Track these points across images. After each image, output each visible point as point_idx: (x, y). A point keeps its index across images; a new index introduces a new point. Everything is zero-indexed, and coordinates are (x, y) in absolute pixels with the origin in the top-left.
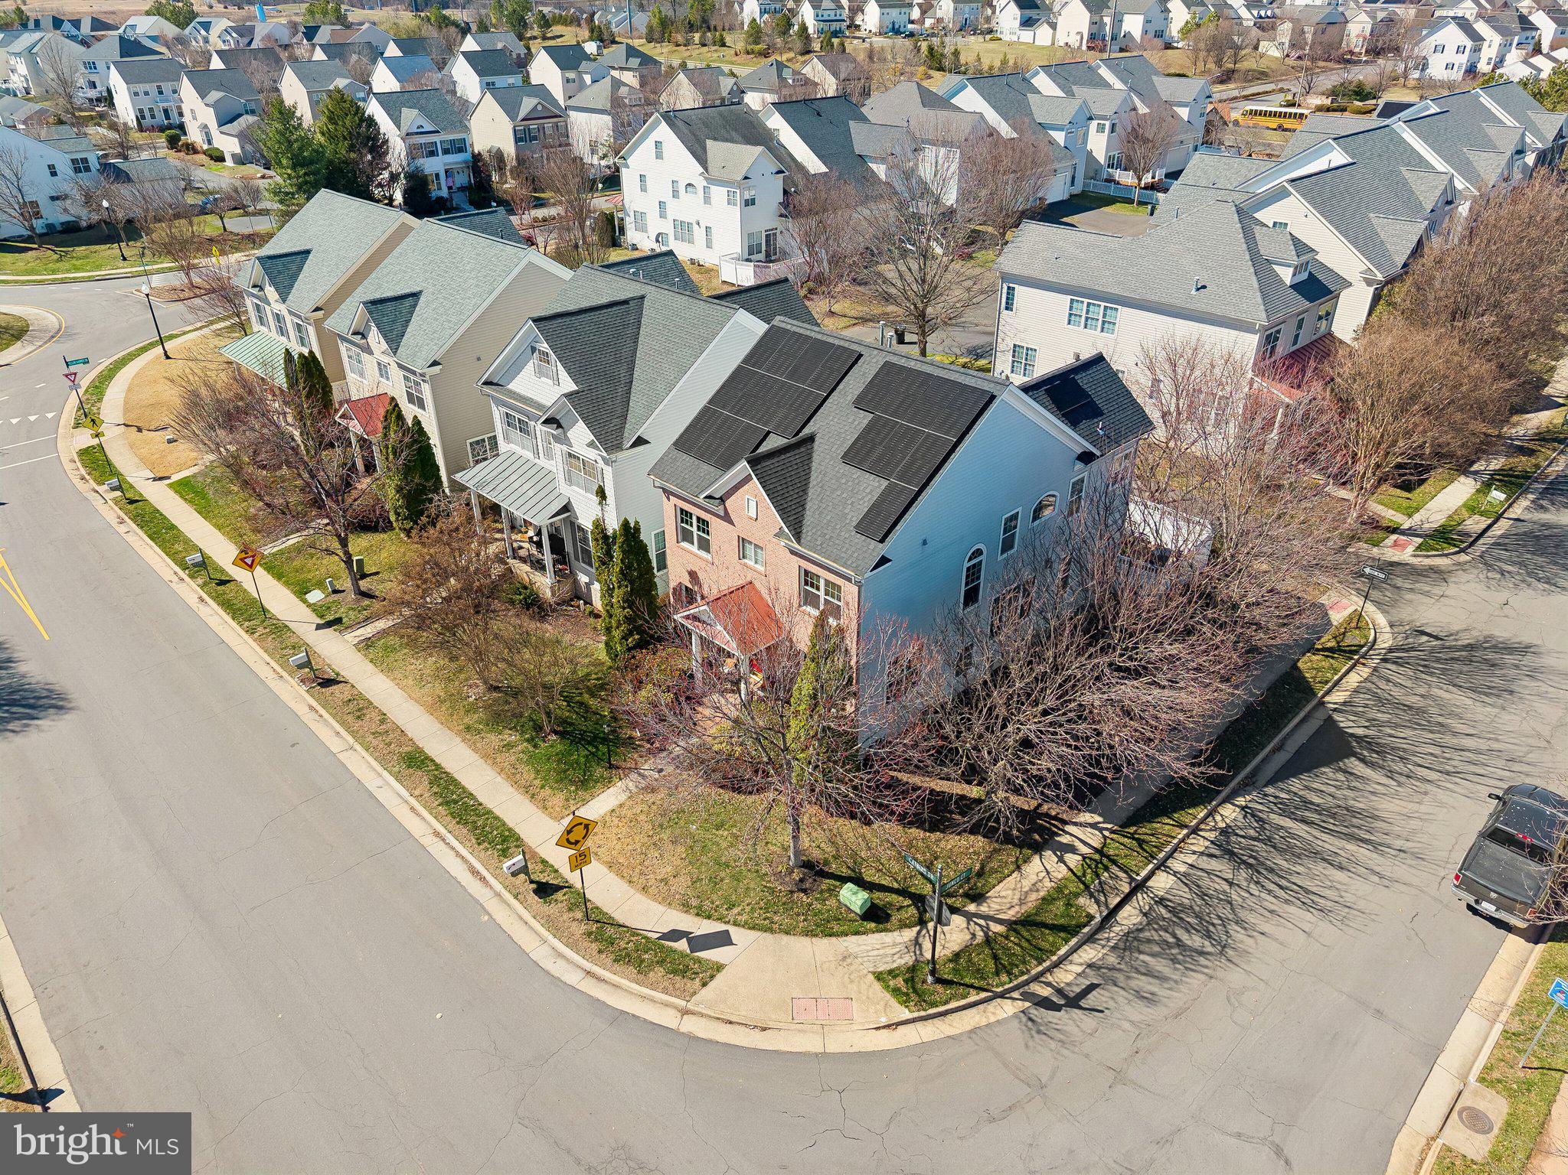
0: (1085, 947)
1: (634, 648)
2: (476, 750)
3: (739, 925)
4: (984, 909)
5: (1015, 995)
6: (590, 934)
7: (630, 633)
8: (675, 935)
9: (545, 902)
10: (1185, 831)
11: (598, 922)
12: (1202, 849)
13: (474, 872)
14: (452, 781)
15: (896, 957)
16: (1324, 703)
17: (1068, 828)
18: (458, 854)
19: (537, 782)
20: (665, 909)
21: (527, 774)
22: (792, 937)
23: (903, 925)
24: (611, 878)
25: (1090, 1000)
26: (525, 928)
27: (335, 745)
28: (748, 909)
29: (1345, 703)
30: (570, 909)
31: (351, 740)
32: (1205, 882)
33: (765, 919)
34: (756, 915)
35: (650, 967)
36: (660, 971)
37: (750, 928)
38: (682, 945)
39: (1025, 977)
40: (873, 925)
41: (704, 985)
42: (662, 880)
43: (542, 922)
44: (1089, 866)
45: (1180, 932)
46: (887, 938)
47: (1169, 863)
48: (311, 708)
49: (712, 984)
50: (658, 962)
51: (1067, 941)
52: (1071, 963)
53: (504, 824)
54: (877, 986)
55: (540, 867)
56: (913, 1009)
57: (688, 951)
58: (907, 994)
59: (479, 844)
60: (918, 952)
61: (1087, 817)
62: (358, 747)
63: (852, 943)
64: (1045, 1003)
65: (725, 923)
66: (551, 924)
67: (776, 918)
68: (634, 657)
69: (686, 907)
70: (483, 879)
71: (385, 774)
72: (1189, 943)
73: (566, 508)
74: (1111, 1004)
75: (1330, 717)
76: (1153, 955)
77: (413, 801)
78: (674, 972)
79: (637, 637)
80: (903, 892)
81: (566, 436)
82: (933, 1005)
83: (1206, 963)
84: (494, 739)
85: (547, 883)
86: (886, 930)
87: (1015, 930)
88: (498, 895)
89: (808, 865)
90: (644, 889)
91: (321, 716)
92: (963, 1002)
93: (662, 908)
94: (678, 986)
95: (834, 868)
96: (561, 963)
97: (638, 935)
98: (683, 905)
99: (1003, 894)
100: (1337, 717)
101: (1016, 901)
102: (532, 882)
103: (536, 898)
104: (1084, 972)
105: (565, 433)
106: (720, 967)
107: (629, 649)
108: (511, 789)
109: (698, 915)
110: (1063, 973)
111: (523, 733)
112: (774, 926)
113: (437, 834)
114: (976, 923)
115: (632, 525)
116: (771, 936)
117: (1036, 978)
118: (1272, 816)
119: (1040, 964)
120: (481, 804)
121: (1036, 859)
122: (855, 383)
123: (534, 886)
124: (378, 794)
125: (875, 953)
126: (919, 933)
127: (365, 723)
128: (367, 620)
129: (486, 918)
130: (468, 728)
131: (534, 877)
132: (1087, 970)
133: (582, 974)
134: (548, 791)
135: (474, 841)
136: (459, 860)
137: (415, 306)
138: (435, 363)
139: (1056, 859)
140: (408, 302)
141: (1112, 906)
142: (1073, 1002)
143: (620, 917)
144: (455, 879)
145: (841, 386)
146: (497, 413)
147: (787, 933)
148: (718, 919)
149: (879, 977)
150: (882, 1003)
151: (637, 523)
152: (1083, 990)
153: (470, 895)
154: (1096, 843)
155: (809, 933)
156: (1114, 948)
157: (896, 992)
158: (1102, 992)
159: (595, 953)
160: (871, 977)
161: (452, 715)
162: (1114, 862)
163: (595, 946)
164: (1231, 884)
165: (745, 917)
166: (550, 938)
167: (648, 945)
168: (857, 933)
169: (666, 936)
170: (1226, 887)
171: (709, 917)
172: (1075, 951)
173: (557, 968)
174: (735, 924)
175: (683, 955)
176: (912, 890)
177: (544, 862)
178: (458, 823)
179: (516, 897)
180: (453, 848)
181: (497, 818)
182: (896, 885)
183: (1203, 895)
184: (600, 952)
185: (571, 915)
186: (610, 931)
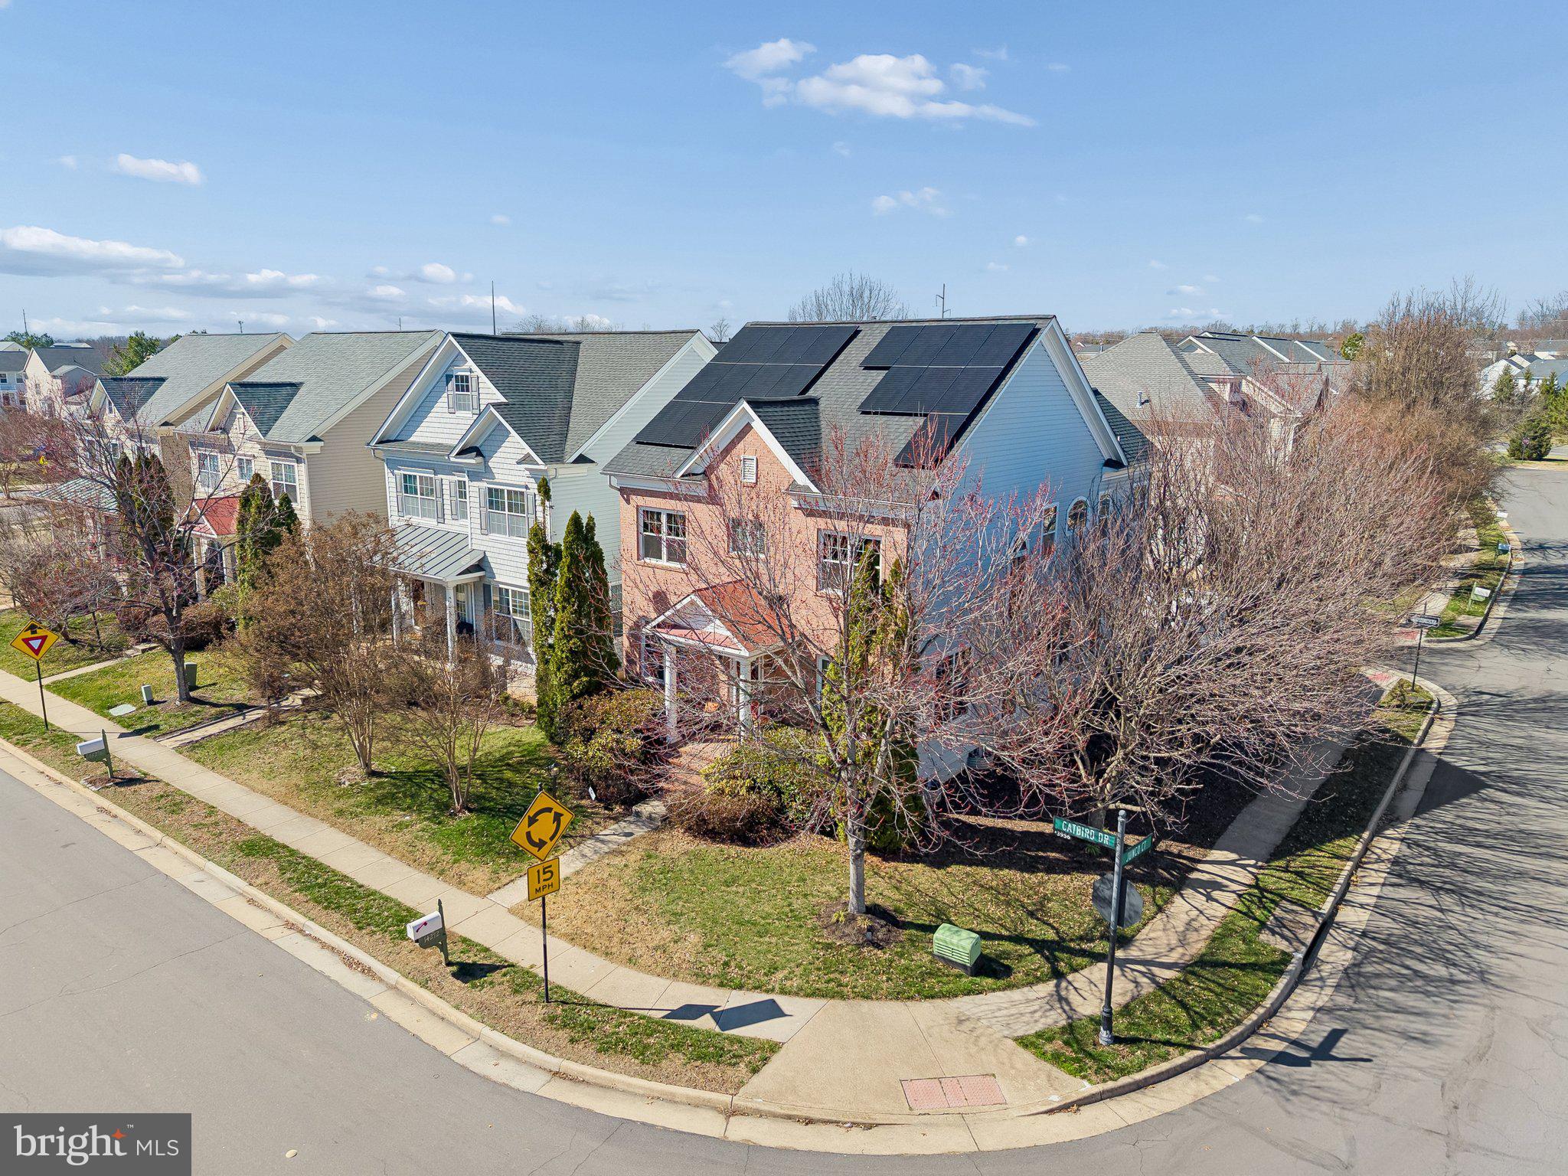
0: (1297, 991)
1: (581, 695)
2: (353, 833)
3: (789, 993)
4: (1134, 952)
5: (1232, 1053)
6: (552, 1020)
7: (576, 675)
8: (692, 1011)
9: (474, 986)
10: (1349, 865)
11: (564, 1003)
12: (1382, 881)
13: (351, 963)
14: (313, 865)
15: (1037, 1015)
16: (1423, 750)
17: (1200, 866)
18: (324, 946)
19: (449, 857)
20: (668, 982)
21: (432, 850)
22: (876, 1003)
23: (1034, 980)
24: (576, 953)
25: (1342, 1048)
26: (440, 1025)
27: (132, 843)
28: (799, 971)
29: (1446, 747)
30: (516, 992)
31: (158, 835)
32: (1407, 911)
33: (828, 982)
34: (813, 977)
35: (661, 1055)
36: (678, 1059)
37: (807, 996)
38: (706, 1023)
39: (1239, 1029)
40: (990, 981)
41: (755, 1071)
42: (656, 948)
43: (471, 1011)
44: (1252, 902)
45: (1409, 962)
46: (1016, 995)
47: (1348, 897)
48: (101, 810)
49: (767, 1070)
50: (672, 1046)
51: (1273, 984)
52: (1289, 1009)
53: (399, 904)
54: (1026, 1056)
55: (461, 946)
56: (1094, 1078)
57: (718, 1030)
58: (1079, 1060)
59: (360, 929)
60: (1067, 1008)
61: (1216, 855)
62: (169, 842)
63: (965, 1004)
64: (1281, 1058)
65: (767, 991)
66: (487, 1014)
67: (845, 980)
68: (580, 707)
69: (701, 977)
70: (367, 971)
71: (211, 866)
72: (1431, 972)
73: (481, 566)
74: (1375, 1050)
75: (1439, 761)
76: (1391, 990)
77: (254, 892)
78: (701, 1057)
79: (585, 679)
80: (1018, 939)
81: (487, 467)
82: (1123, 1071)
83: (1466, 991)
84: (380, 821)
85: (474, 964)
86: (1010, 987)
87: (1193, 973)
88: (394, 988)
89: (874, 911)
90: (631, 961)
91: (115, 817)
92: (1164, 1066)
93: (663, 982)
94: (711, 1076)
95: (910, 916)
96: (506, 1065)
97: (632, 1015)
98: (696, 975)
99: (1152, 935)
100: (1447, 759)
101: (1174, 942)
102: (449, 964)
103: (458, 983)
104: (1314, 1017)
105: (486, 462)
106: (774, 1048)
107: (574, 697)
108: (406, 869)
109: (721, 985)
110: (1284, 1021)
111: (420, 812)
112: (845, 990)
113: (290, 926)
114: (1133, 970)
115: (584, 521)
116: (842, 1003)
117: (1253, 1030)
118: (1439, 844)
119: (1250, 1011)
120: (361, 886)
121: (1177, 899)
122: (857, 351)
123: (454, 968)
124: (200, 890)
125: (1005, 1012)
126: (1058, 986)
127: (183, 818)
128: (193, 727)
129: (374, 1016)
130: (341, 813)
131: (452, 958)
132: (1318, 1015)
133: (545, 1077)
134: (464, 866)
135: (351, 925)
136: (326, 953)
137: (293, 395)
138: (314, 439)
139: (1204, 898)
140: (284, 391)
141: (1309, 942)
142: (1323, 1052)
143: (596, 995)
144: (321, 973)
145: (841, 357)
146: (392, 482)
147: (867, 998)
148: (756, 988)
149: (1024, 1042)
150: (1043, 1077)
151: (591, 519)
152: (1327, 1039)
153: (345, 990)
154: (1248, 879)
155: (898, 995)
156: (1338, 987)
157: (1056, 1059)
158: (1353, 1037)
159: (564, 1042)
160: (1010, 1043)
161: (315, 802)
162: (1283, 898)
163: (564, 1035)
164: (1441, 911)
165: (796, 983)
166: (486, 1031)
167: (651, 1027)
168: (969, 992)
169: (674, 1014)
170: (1439, 914)
171: (740, 987)
172: (1288, 996)
173: (502, 1072)
174: (783, 992)
175: (709, 1035)
176: (1030, 936)
177: (465, 940)
178: (326, 908)
179: (424, 985)
180: (316, 939)
181: (387, 899)
182: (1004, 932)
183: (1414, 924)
184: (572, 1041)
185: (519, 998)
186: (584, 1014)
